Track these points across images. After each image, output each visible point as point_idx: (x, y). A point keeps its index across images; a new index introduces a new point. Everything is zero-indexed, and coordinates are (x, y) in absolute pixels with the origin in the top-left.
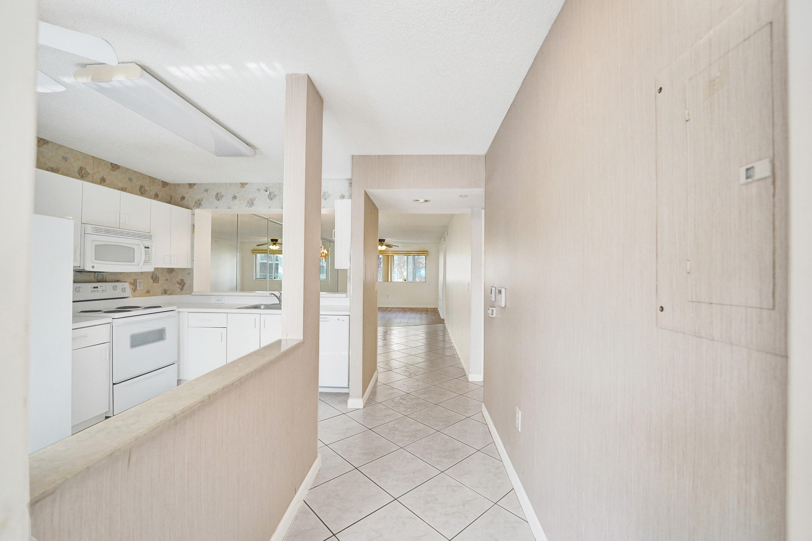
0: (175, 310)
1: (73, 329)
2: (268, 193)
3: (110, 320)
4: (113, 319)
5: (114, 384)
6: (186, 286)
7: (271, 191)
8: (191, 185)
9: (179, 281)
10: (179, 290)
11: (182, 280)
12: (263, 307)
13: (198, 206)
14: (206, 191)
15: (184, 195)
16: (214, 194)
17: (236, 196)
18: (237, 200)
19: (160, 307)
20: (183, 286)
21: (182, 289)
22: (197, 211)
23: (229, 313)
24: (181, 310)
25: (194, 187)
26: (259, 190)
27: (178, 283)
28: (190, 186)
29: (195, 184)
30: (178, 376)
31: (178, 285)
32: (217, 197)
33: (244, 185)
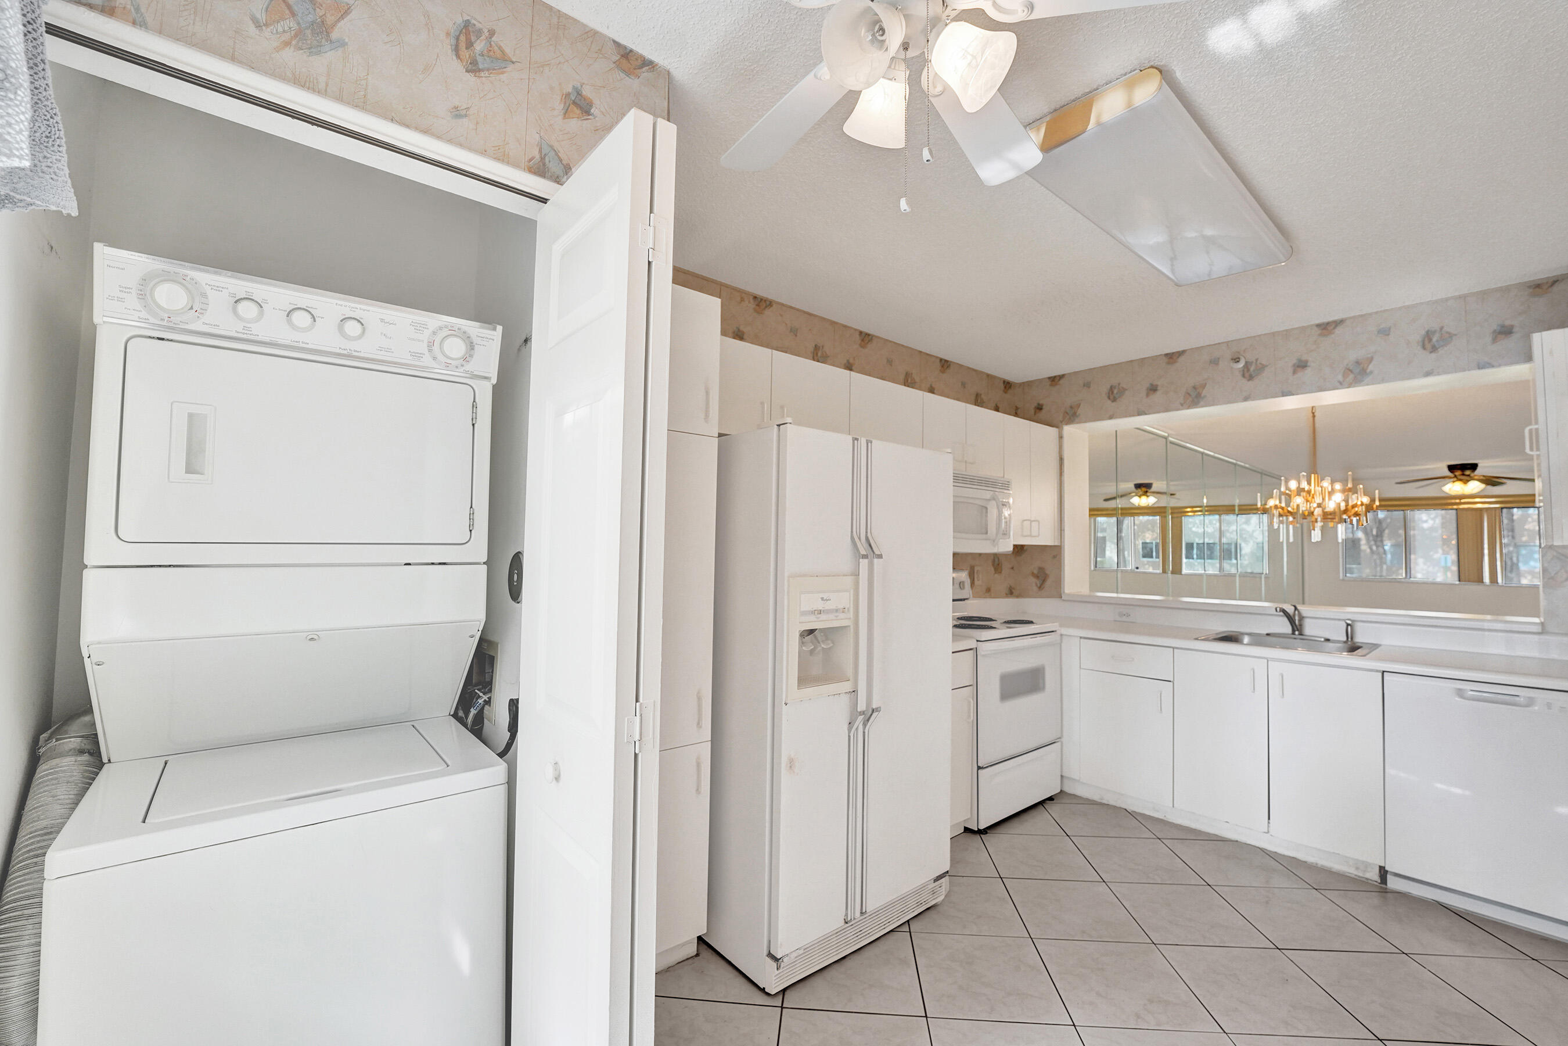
0: (1055, 631)
1: (953, 653)
2: (1241, 365)
3: (972, 644)
4: (977, 641)
5: (979, 768)
6: (1048, 582)
7: (1250, 357)
8: (1054, 380)
9: (1036, 572)
10: (1035, 588)
11: (1041, 569)
12: (1246, 640)
13: (1070, 418)
14: (1087, 385)
15: (1041, 402)
16: (1105, 389)
17: (1157, 386)
18: (1158, 393)
19: (1031, 622)
20: (1044, 581)
21: (1040, 588)
22: (1068, 429)
23: (1177, 648)
24: (1064, 631)
25: (1061, 382)
26: (1215, 362)
27: (1033, 574)
28: (1053, 382)
29: (1061, 377)
30: (1062, 772)
31: (1033, 580)
32: (1111, 395)
33: (1175, 358)
